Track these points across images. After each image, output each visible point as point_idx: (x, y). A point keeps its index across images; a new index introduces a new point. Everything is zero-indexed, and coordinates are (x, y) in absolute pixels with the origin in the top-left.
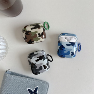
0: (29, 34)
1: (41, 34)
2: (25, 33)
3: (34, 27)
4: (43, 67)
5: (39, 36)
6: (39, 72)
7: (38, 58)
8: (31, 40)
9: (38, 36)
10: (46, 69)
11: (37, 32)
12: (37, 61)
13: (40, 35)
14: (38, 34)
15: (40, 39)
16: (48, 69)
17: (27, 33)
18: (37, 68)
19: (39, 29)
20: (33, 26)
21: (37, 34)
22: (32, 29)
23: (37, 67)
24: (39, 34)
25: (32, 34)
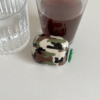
3: (53, 46)
15: (56, 65)
17: (40, 50)
21: (54, 57)
25: (45, 55)
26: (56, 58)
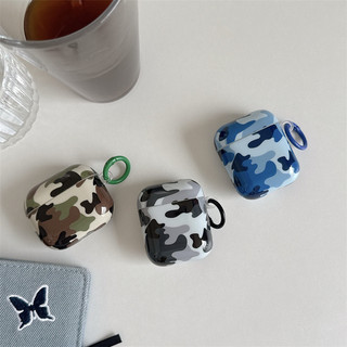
0: (50, 217)
1: (91, 201)
2: (34, 216)
3: (60, 185)
4: (190, 242)
5: (88, 211)
6: (174, 255)
7: (177, 207)
8: (63, 233)
9: (82, 210)
10: (200, 249)
11: (74, 199)
12: (171, 214)
13: (88, 207)
14: (82, 204)
15: (93, 218)
16: (205, 251)
17: (44, 213)
18: (167, 242)
19: (78, 186)
20: (56, 182)
21: (78, 205)
22: (54, 193)
23: (167, 236)
24: (85, 204)
25: (60, 213)
26: (83, 204)
